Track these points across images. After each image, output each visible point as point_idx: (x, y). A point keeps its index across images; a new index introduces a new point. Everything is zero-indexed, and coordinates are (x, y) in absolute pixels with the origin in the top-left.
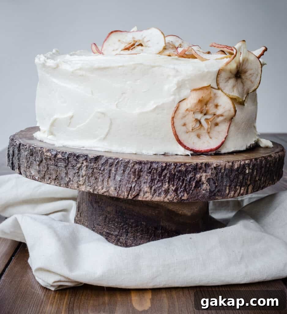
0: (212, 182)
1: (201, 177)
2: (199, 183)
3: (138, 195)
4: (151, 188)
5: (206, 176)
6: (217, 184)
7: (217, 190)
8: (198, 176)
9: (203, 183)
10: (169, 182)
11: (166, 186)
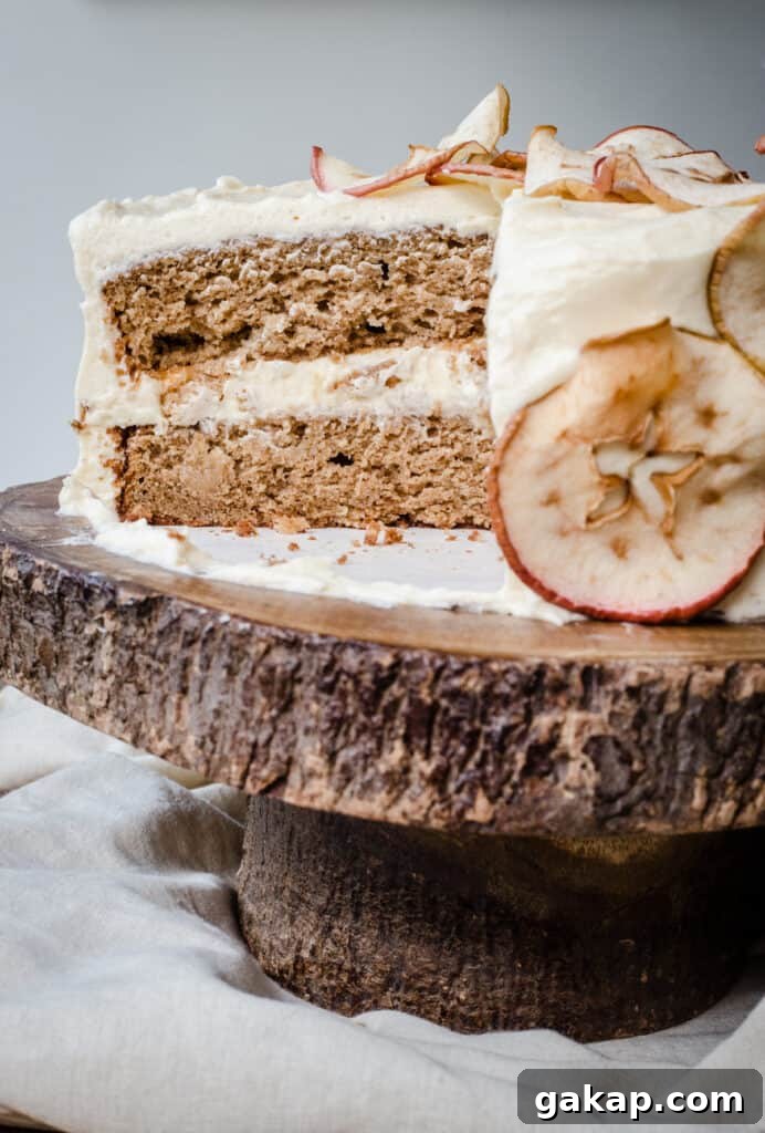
0: (611, 755)
1: (557, 726)
2: (544, 757)
3: (282, 781)
4: (332, 757)
5: (583, 725)
6: (636, 766)
7: (637, 791)
8: (543, 722)
9: (565, 758)
10: (407, 739)
11: (395, 754)
